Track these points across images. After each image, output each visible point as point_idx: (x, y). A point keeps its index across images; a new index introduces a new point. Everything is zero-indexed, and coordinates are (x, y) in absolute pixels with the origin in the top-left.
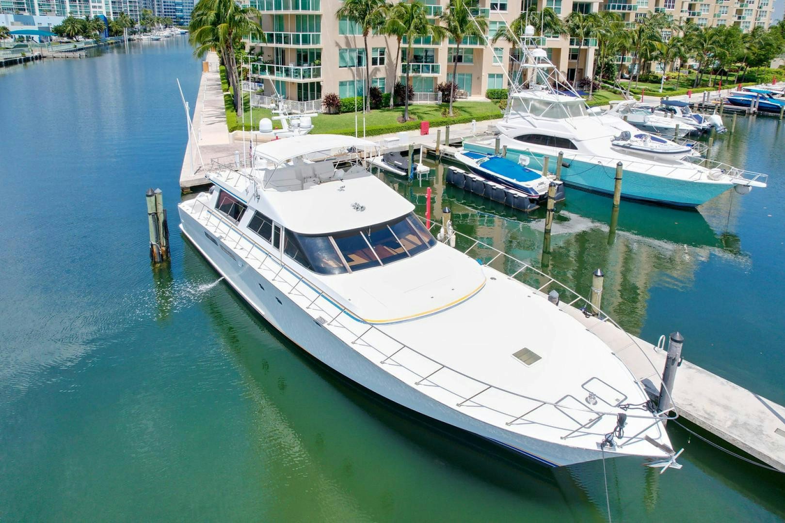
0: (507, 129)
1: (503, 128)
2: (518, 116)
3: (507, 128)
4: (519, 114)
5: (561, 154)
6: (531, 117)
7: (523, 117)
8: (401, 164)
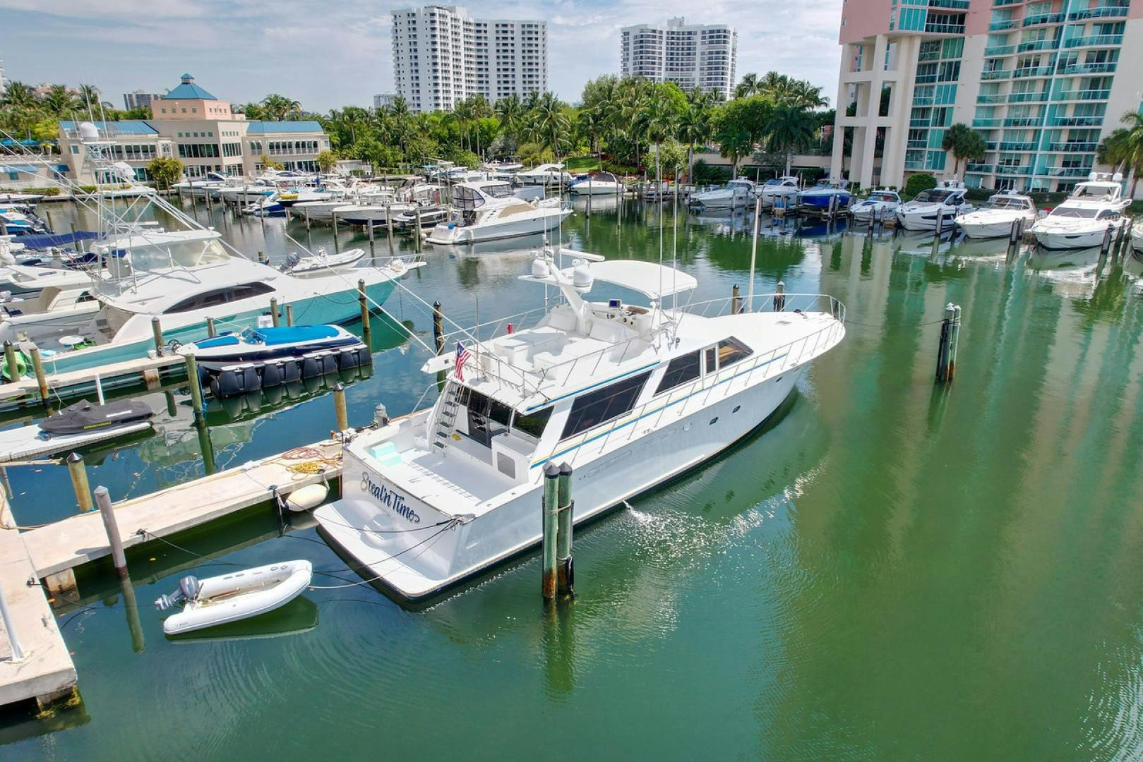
0: (143, 304)
1: (137, 305)
2: (154, 276)
3: (143, 302)
4: (153, 273)
5: (273, 302)
6: (178, 271)
7: (163, 276)
8: (130, 412)
